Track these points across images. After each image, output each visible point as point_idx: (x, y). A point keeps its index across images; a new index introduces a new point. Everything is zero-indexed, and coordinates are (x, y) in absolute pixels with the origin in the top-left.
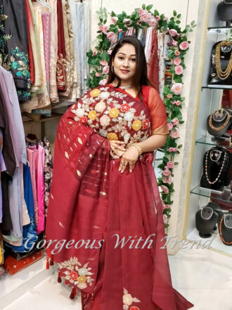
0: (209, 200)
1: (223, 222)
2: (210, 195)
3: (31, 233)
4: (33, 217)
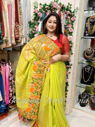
0: (85, 89)
1: (91, 99)
2: (85, 87)
3: (3, 105)
4: (3, 98)
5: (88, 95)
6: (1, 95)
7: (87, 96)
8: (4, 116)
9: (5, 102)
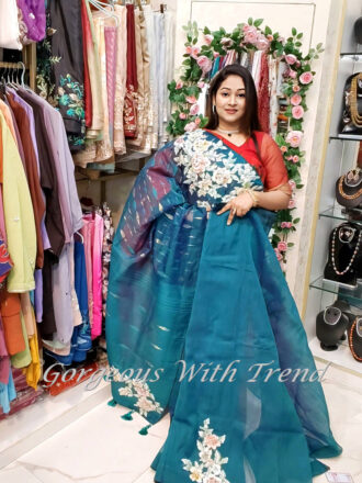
0: (336, 296)
1: (355, 329)
2: (337, 291)
4: (85, 316)
5: (347, 314)
6: (78, 307)
7: (342, 317)
9: (89, 329)
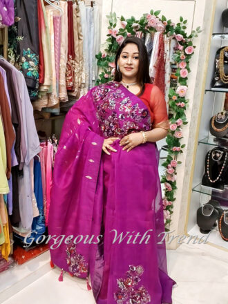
1: (223, 219)
2: (211, 193)
3: (40, 226)
5: (217, 209)
6: (36, 204)
8: (41, 249)
